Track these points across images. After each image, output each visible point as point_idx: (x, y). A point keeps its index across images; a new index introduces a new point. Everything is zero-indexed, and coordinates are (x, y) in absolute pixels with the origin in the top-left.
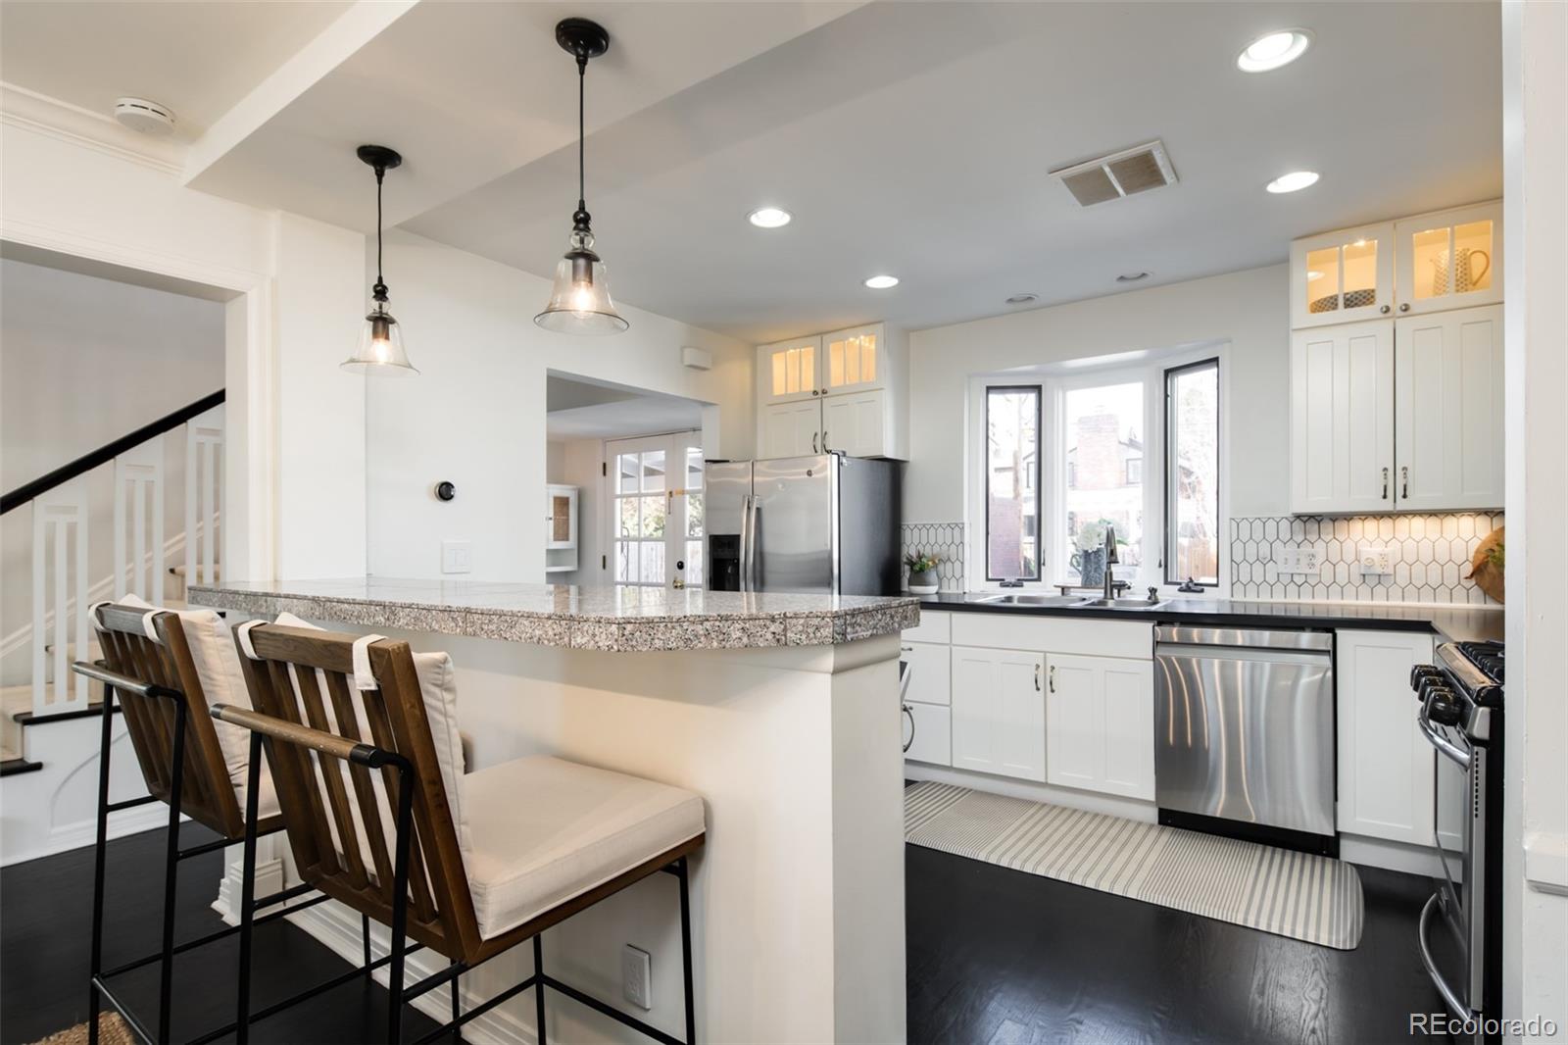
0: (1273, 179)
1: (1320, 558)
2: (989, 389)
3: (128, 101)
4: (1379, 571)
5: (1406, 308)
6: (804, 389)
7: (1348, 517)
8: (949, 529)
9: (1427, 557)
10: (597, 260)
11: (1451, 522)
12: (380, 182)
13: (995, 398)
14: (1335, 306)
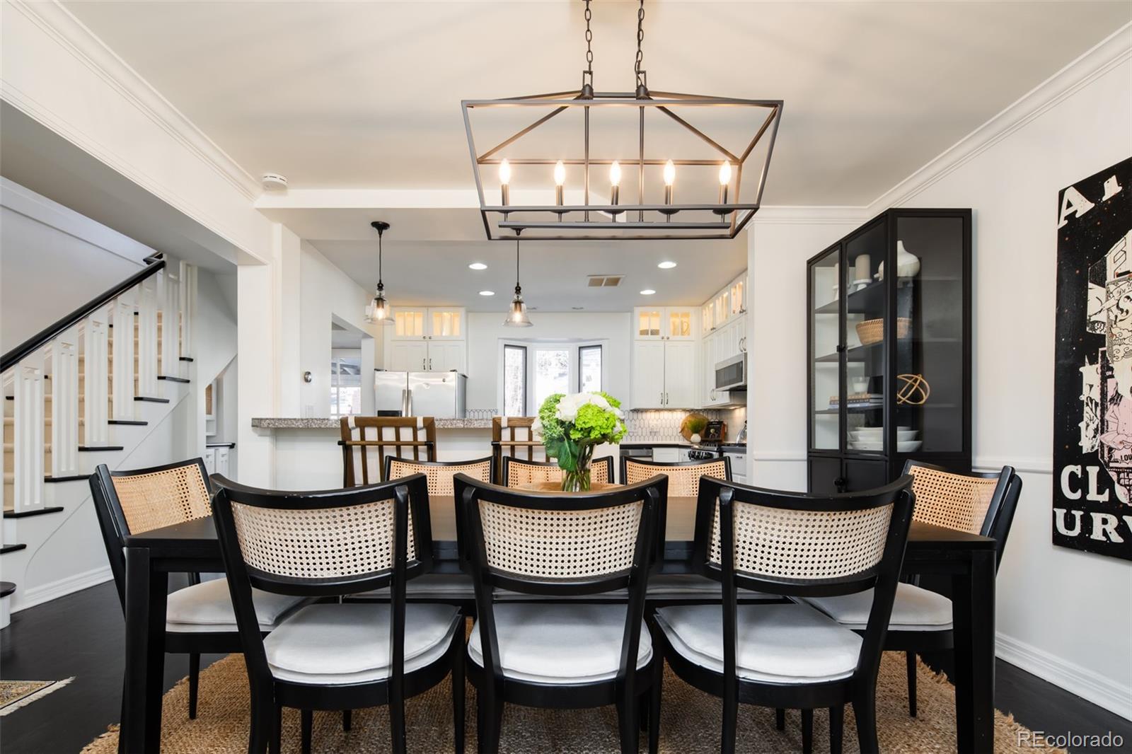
0: (643, 290)
1: (638, 426)
2: (506, 346)
3: (279, 176)
4: (655, 430)
5: (668, 338)
6: (416, 334)
7: (646, 410)
8: (489, 412)
9: (668, 426)
10: (522, 302)
11: (675, 413)
12: (380, 237)
13: (508, 350)
14: (647, 334)
